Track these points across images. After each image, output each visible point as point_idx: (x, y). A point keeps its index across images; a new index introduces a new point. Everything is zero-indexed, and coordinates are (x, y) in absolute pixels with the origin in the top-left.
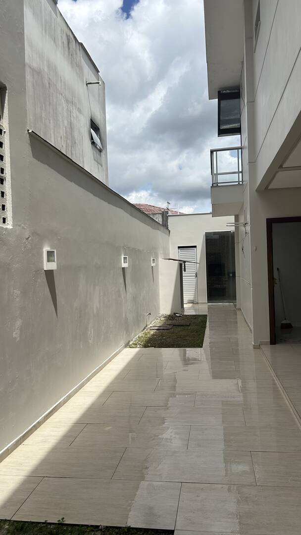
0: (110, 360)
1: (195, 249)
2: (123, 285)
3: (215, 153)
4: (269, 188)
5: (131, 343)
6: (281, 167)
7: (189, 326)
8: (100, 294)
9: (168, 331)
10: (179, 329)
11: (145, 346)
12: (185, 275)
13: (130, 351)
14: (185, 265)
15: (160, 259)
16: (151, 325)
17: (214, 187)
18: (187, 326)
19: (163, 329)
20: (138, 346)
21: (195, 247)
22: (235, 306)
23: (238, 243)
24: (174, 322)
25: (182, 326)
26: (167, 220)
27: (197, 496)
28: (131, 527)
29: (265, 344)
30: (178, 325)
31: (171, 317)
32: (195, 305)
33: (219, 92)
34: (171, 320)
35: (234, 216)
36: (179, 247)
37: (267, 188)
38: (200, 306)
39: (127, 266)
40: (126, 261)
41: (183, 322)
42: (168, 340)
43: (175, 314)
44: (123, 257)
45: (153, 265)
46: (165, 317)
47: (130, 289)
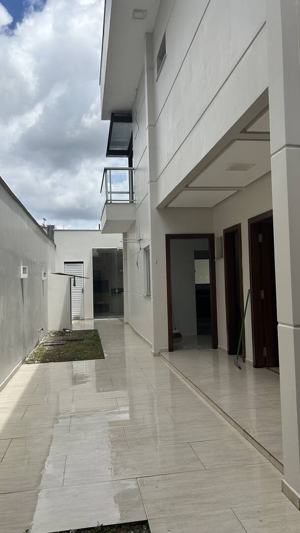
0: (11, 377)
1: (82, 264)
2: (21, 297)
3: (108, 171)
4: (169, 206)
5: (27, 359)
6: (187, 186)
7: (83, 340)
8: (4, 303)
9: (63, 346)
10: (74, 343)
11: (43, 362)
12: (74, 291)
13: (29, 366)
14: (74, 280)
15: (49, 273)
16: (42, 342)
17: (108, 203)
18: (81, 340)
19: (57, 345)
20: (36, 362)
21: (82, 262)
22: (122, 321)
23: (126, 259)
24: (65, 337)
25: (75, 340)
26: (53, 235)
27: (157, 487)
28: (104, 525)
29: (164, 351)
30: (71, 340)
31: (62, 333)
32: (80, 322)
33: (113, 114)
34: (61, 336)
35: (122, 234)
36: (65, 263)
37: (166, 207)
38: (86, 322)
39: (27, 277)
40: (25, 271)
41: (75, 337)
42: (67, 354)
43: (64, 330)
44: (22, 267)
45: (44, 278)
46: (55, 333)
47: (27, 302)
